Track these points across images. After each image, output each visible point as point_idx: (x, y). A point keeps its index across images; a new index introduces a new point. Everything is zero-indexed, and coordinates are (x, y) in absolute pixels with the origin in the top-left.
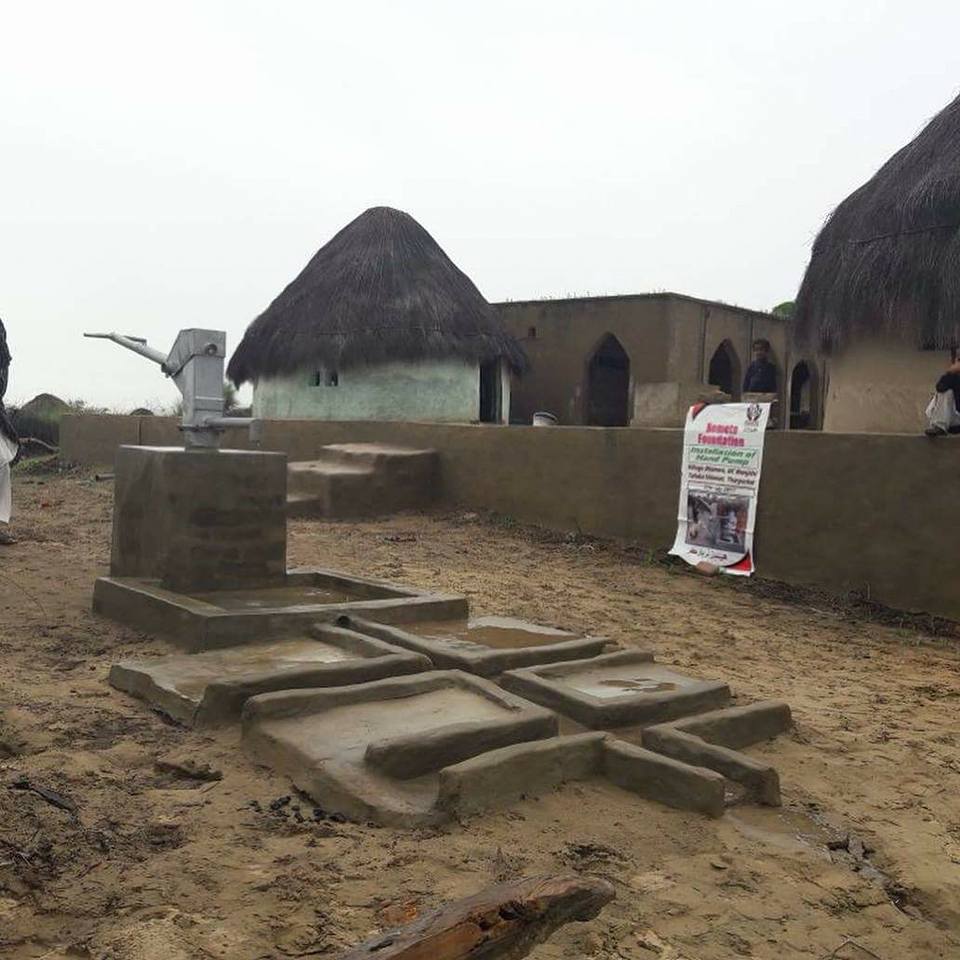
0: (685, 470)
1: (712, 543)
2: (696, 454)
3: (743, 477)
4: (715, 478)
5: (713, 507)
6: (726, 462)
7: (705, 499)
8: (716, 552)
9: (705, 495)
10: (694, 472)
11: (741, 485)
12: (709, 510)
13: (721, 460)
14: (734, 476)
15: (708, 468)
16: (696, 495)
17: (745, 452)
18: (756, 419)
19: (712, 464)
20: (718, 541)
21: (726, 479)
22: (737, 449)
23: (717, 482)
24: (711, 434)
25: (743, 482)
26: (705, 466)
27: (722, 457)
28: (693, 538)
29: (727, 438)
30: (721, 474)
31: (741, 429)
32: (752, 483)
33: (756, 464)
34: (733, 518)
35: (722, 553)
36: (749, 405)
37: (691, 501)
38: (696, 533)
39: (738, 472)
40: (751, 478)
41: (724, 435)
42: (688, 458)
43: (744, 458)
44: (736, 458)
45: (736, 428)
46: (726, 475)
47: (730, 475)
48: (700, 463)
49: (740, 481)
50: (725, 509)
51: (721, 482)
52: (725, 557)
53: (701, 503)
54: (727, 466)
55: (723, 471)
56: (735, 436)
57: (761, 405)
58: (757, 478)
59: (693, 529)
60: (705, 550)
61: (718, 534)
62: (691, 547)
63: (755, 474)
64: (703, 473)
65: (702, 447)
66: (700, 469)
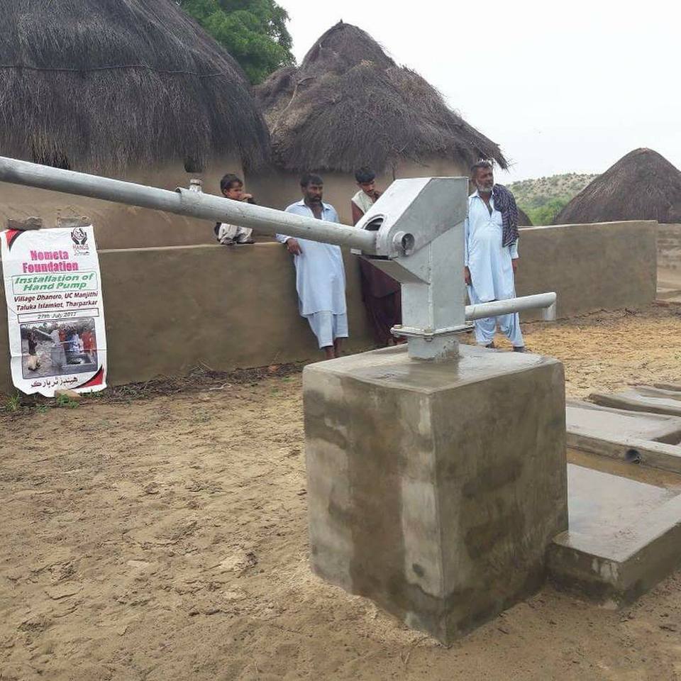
0: (11, 304)
1: (58, 370)
2: (23, 285)
3: (83, 299)
4: (51, 305)
5: (55, 334)
6: (61, 288)
7: (41, 328)
8: (64, 377)
9: (42, 325)
10: (22, 303)
11: (82, 307)
12: (49, 339)
13: (55, 286)
14: (74, 300)
15: (41, 297)
16: (31, 327)
17: (81, 276)
18: (83, 242)
19: (46, 292)
20: (65, 366)
21: (65, 304)
22: (72, 273)
23: (54, 309)
24: (38, 262)
25: (85, 304)
26: (36, 296)
27: (56, 283)
28: (33, 371)
29: (58, 263)
30: (58, 301)
31: (71, 252)
32: (94, 303)
33: (95, 284)
34: (77, 340)
35: (71, 377)
36: (71, 230)
37: (25, 334)
38: (38, 365)
39: (76, 295)
40: (92, 299)
41: (54, 261)
42: (12, 291)
43: (80, 281)
44: (71, 282)
45: (66, 253)
46: (64, 301)
47: (69, 300)
48: (28, 294)
49: (81, 304)
50: (67, 334)
51: (61, 309)
52: (75, 380)
53: (38, 334)
54: (63, 291)
55: (60, 297)
56: (67, 261)
57: (85, 229)
58: (99, 298)
59: (32, 361)
60: (52, 379)
61: (64, 360)
62: (32, 381)
63: (95, 294)
64: (33, 303)
65: (29, 276)
66: (30, 299)
